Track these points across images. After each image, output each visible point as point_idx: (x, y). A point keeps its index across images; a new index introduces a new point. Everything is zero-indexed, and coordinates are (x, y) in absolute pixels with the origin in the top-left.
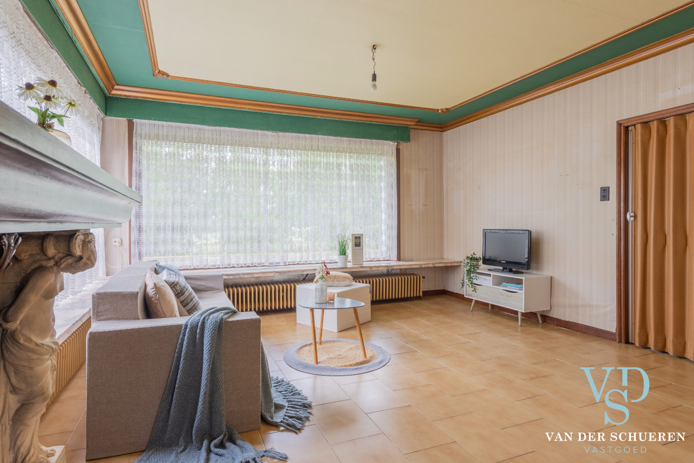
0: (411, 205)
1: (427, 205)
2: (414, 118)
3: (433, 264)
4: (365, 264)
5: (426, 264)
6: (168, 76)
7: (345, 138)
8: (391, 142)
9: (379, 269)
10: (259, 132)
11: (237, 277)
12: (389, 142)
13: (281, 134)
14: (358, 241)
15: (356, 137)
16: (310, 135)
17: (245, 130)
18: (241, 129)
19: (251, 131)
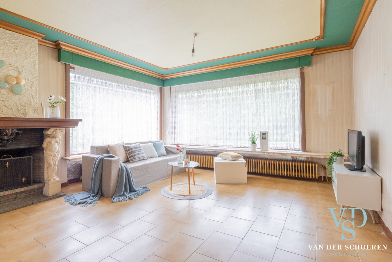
0: (317, 111)
1: (334, 110)
2: (311, 48)
3: (324, 156)
4: (270, 151)
5: (317, 155)
6: (167, 69)
7: (260, 74)
8: (294, 69)
9: (275, 154)
10: (214, 81)
11: (197, 150)
12: (293, 69)
13: (224, 80)
14: (264, 136)
15: (266, 72)
16: (239, 77)
17: (208, 82)
18: (206, 82)
19: (210, 81)
